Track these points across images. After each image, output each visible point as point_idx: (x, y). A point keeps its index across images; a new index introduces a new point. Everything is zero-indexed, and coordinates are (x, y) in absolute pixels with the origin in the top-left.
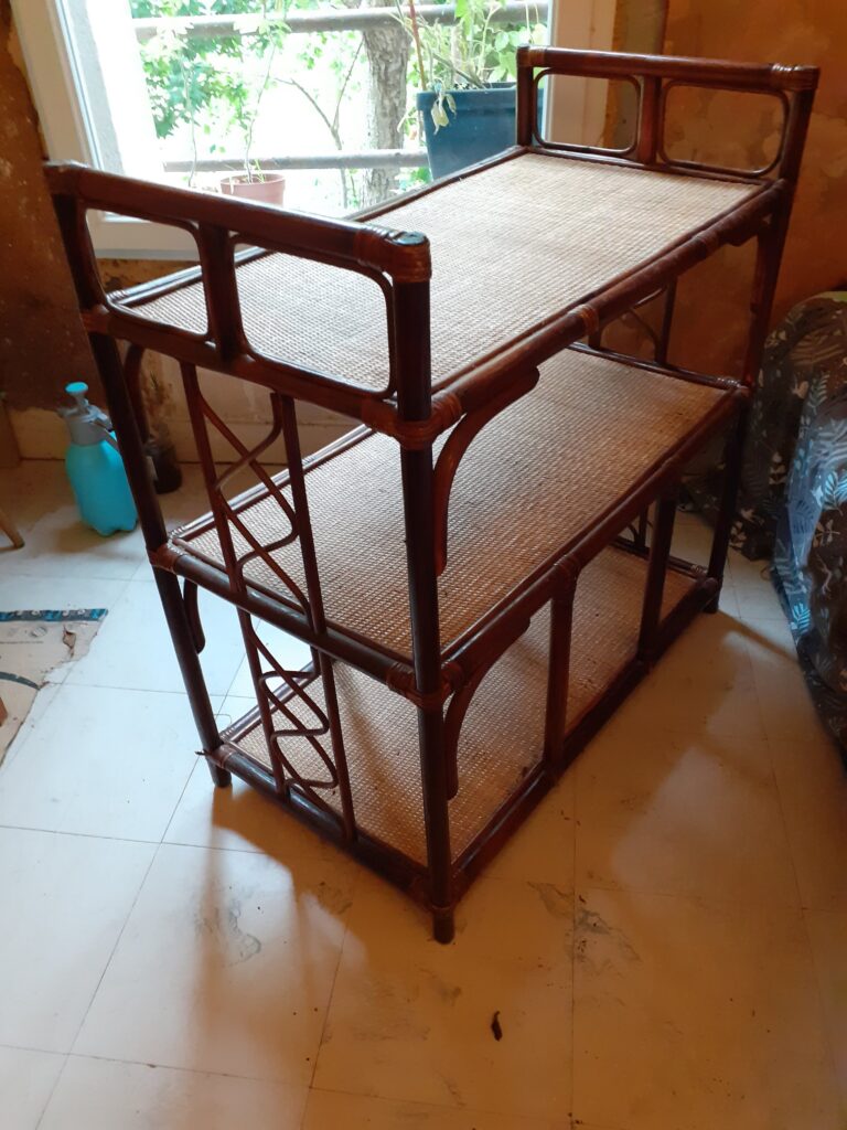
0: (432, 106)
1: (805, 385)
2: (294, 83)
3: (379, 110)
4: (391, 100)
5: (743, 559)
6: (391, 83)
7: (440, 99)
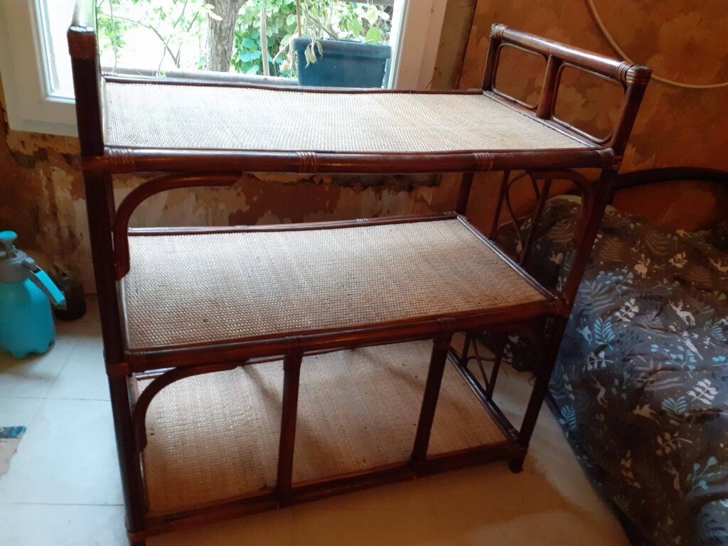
0: (306, 48)
1: (560, 256)
2: (151, 27)
3: (214, 51)
4: (222, 46)
5: (514, 370)
6: (223, 35)
7: (313, 45)
